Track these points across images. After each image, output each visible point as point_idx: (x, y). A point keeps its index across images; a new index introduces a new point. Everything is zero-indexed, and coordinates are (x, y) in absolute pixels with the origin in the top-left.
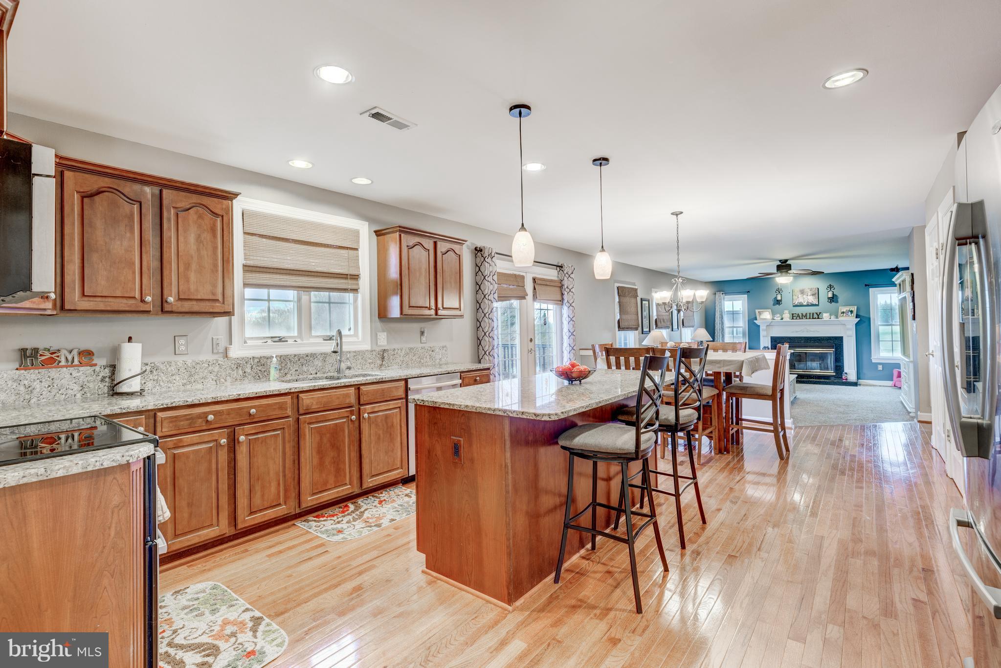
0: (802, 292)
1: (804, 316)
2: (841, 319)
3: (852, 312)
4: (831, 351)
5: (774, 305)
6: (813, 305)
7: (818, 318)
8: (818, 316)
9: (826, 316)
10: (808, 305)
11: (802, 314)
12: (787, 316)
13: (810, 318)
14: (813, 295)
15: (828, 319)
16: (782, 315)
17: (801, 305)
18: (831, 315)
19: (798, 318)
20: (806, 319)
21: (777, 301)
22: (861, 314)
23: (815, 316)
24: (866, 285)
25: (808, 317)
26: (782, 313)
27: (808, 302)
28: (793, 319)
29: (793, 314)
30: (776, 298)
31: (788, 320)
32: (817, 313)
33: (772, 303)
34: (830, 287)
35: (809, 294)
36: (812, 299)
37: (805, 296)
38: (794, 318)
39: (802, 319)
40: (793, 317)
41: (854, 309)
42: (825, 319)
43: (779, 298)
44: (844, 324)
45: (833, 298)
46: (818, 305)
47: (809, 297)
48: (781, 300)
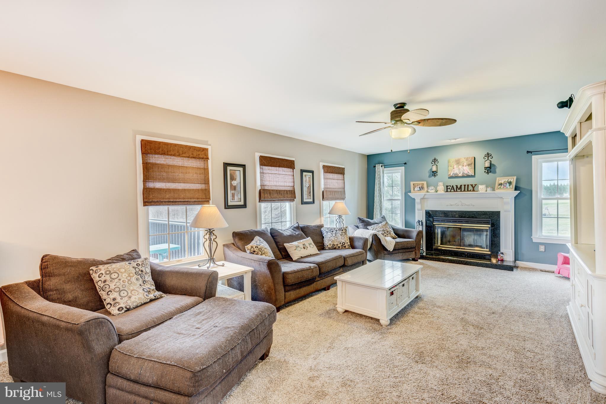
0: (458, 162)
1: (459, 188)
2: (497, 191)
3: (510, 183)
4: (487, 227)
5: (430, 177)
6: (468, 176)
7: (474, 190)
8: (474, 188)
9: (481, 188)
10: (463, 177)
11: (457, 186)
12: (441, 188)
13: (464, 190)
14: (469, 165)
15: (484, 191)
16: (436, 188)
17: (456, 177)
18: (487, 187)
19: (452, 190)
20: (461, 191)
21: (433, 172)
22: (522, 185)
23: (470, 188)
24: (528, 152)
25: (463, 189)
26: (436, 186)
27: (463, 173)
28: (447, 191)
29: (447, 186)
30: (431, 169)
31: (443, 192)
32: (472, 185)
33: (428, 175)
34: (488, 155)
35: (465, 164)
36: (468, 170)
37: (460, 167)
38: (449, 190)
39: (457, 191)
40: (447, 189)
41: (513, 180)
42: (480, 192)
43: (434, 169)
44: (502, 198)
45: (490, 167)
46: (474, 176)
47: (465, 168)
48: (436, 172)
